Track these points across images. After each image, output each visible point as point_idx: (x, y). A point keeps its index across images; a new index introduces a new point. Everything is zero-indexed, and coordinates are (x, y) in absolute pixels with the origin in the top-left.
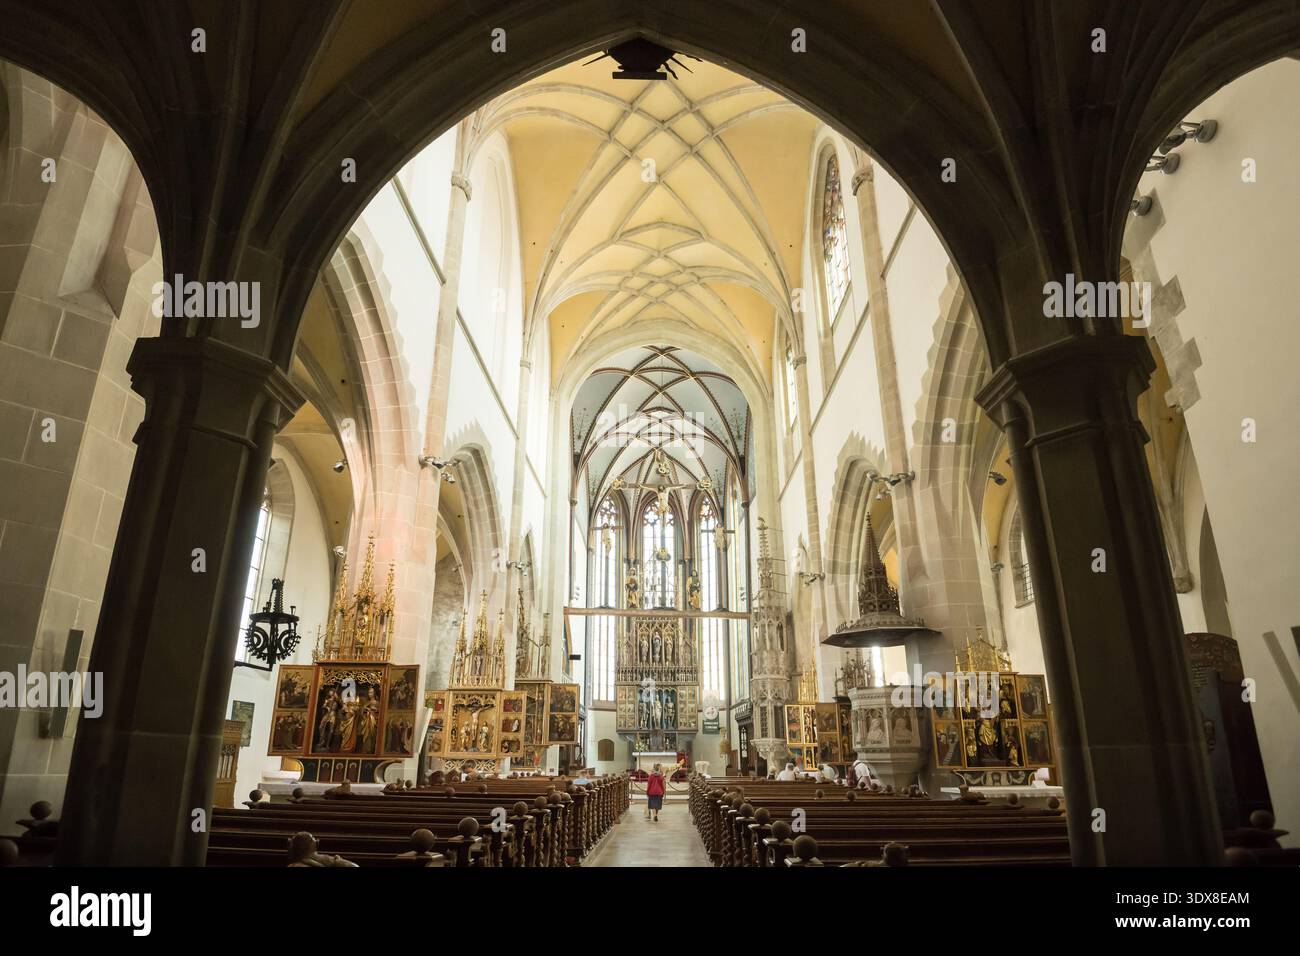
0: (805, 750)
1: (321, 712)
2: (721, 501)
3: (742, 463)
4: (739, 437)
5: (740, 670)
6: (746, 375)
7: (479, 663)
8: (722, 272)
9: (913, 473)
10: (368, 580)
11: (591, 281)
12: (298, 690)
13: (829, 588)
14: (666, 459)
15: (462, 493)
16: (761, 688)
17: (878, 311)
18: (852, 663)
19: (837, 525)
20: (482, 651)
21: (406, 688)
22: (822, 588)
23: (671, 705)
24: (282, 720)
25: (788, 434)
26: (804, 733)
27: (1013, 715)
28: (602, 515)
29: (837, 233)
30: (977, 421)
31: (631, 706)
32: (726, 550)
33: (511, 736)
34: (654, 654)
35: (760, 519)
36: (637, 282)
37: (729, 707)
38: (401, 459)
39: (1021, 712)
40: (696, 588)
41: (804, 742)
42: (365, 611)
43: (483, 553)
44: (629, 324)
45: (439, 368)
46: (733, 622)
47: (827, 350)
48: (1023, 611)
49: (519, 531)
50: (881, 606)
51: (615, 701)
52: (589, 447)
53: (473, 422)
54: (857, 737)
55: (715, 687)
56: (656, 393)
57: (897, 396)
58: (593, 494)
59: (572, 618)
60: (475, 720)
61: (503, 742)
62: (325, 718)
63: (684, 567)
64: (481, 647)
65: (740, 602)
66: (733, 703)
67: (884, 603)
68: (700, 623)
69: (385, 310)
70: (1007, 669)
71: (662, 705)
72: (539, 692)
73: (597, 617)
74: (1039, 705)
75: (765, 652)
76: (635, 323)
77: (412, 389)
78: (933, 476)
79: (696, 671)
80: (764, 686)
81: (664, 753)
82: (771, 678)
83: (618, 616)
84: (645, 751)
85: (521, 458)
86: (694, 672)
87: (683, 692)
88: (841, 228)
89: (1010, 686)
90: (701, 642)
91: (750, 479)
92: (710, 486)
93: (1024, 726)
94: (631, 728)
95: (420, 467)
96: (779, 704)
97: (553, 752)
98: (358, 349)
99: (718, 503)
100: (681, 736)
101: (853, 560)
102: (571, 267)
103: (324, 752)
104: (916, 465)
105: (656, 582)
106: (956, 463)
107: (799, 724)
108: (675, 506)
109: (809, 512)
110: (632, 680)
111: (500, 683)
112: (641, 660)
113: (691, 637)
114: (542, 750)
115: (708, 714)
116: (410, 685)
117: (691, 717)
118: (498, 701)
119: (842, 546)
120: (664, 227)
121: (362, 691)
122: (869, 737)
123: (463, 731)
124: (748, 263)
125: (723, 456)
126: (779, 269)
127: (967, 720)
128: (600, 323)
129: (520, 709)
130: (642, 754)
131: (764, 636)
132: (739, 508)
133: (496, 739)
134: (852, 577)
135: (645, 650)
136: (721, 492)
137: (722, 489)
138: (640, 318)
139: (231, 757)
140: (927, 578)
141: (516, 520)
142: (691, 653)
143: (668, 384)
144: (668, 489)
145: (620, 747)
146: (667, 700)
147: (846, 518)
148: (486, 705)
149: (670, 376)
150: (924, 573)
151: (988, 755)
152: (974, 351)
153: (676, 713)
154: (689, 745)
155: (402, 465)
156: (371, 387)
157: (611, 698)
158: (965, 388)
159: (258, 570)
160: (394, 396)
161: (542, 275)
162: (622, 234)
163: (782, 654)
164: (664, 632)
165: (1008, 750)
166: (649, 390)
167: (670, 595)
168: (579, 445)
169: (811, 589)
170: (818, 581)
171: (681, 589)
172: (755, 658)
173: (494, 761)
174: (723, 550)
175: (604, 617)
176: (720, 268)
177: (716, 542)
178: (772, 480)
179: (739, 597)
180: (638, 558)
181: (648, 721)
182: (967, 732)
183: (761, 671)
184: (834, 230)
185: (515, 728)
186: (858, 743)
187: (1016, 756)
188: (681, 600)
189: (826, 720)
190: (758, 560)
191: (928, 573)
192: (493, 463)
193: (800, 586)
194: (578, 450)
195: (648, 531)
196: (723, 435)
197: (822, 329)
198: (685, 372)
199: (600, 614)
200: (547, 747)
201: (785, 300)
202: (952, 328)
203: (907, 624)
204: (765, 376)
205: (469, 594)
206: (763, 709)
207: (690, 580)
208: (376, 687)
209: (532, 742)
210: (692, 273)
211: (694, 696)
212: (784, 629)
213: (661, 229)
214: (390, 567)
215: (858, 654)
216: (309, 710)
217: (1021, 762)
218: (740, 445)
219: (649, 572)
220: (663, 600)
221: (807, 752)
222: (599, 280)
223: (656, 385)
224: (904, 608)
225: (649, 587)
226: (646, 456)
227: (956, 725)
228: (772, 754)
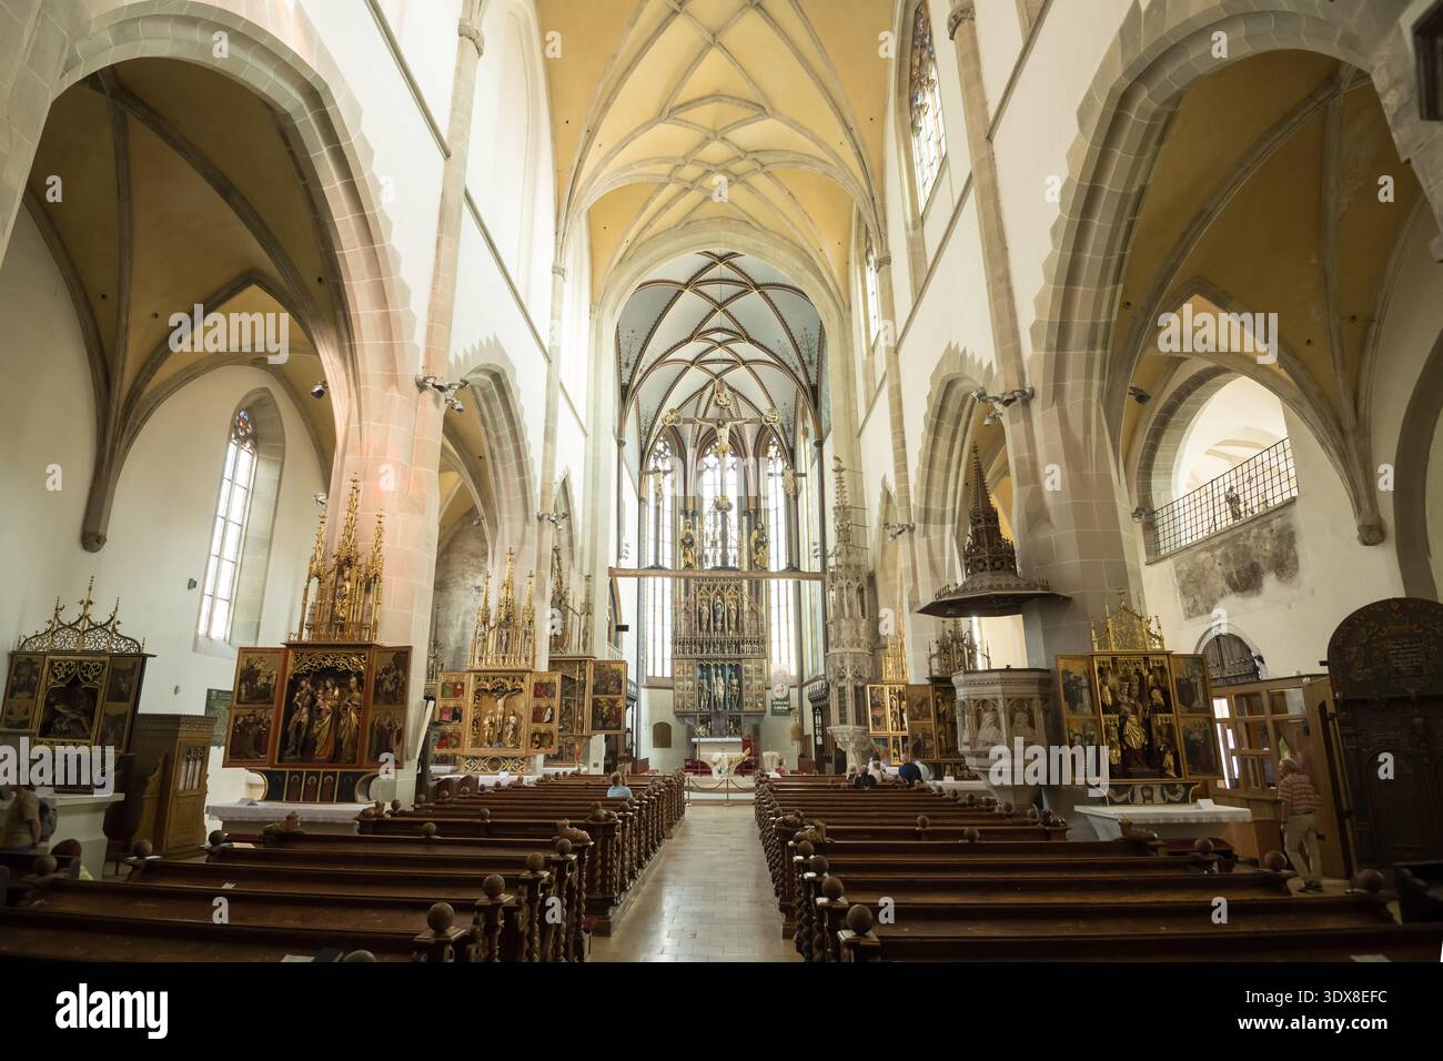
0: (891, 740)
1: (291, 709)
2: (790, 441)
3: (814, 393)
4: (811, 362)
5: (814, 641)
6: (818, 284)
7: (504, 638)
8: (790, 157)
9: (1032, 390)
10: (350, 537)
11: (637, 170)
12: (262, 680)
13: (920, 541)
14: (726, 391)
15: (482, 428)
16: (839, 665)
17: (985, 185)
18: (949, 635)
19: (930, 463)
20: (510, 624)
21: (395, 677)
22: (912, 540)
23: (735, 681)
24: (241, 719)
25: (868, 355)
26: (889, 719)
27: (1167, 708)
28: (656, 459)
29: (928, 99)
30: (1114, 318)
31: (690, 683)
32: (796, 498)
33: (543, 728)
34: (715, 621)
35: (837, 459)
36: (690, 172)
37: (801, 684)
38: (393, 379)
39: (1178, 705)
40: (762, 543)
41: (890, 730)
42: (346, 576)
43: (508, 501)
44: (682, 225)
45: (441, 264)
46: (805, 584)
47: (916, 246)
48: (1156, 568)
49: (552, 476)
50: (993, 564)
51: (672, 678)
52: (638, 377)
53: (491, 339)
54: (964, 736)
55: (785, 660)
56: (714, 311)
57: (1009, 291)
58: (645, 435)
59: (620, 580)
60: (500, 708)
61: (534, 735)
62: (295, 716)
63: (749, 520)
64: (507, 618)
65: (812, 560)
66: (806, 680)
67: (998, 559)
68: (768, 586)
69: (364, 181)
70: (1158, 647)
71: (725, 681)
72: (580, 671)
73: (651, 579)
74: (1201, 696)
75: (843, 620)
76: (688, 223)
77: (405, 290)
78: (1058, 392)
79: (763, 642)
80: (842, 662)
81: (728, 739)
82: (849, 652)
83: (674, 578)
84: (706, 736)
85: (554, 386)
86: (761, 642)
87: (749, 666)
88: (933, 91)
89: (1162, 669)
90: (769, 608)
91: (824, 413)
92: (777, 419)
93: (1181, 725)
94: (690, 710)
95: (416, 390)
96: (860, 684)
97: (598, 745)
98: (332, 235)
99: (787, 442)
100: (747, 718)
101: (949, 506)
102: (612, 151)
103: (294, 761)
104: (1035, 379)
105: (718, 537)
106: (1089, 375)
107: (884, 708)
108: (737, 445)
109: (895, 449)
110: (691, 653)
111: (530, 663)
112: (701, 629)
113: (757, 602)
114: (584, 741)
115: (776, 692)
116: (401, 672)
117: (758, 696)
118: (528, 685)
119: (936, 489)
120: (720, 101)
121: (343, 681)
122: (980, 737)
123: (486, 722)
124: (820, 143)
125: (793, 386)
126: (857, 147)
127: (1108, 716)
128: (648, 223)
129: (553, 695)
130: (702, 740)
131: (842, 601)
132: (811, 448)
133: (525, 731)
134: (948, 527)
135: (705, 617)
136: (790, 430)
137: (791, 426)
138: (693, 217)
139: (199, 763)
140: (1052, 526)
141: (548, 463)
142: (757, 620)
143: (728, 300)
144: (729, 425)
145: (678, 732)
146: (730, 677)
147: (941, 454)
148: (513, 690)
149: (732, 289)
150: (1048, 520)
151: (1134, 763)
152: (1114, 222)
153: (741, 692)
154: (756, 730)
155: (394, 387)
156: (351, 287)
157: (668, 674)
158: (1102, 274)
159: (241, 526)
160: (381, 296)
161: (577, 160)
162: (670, 111)
163: (864, 623)
164: (726, 596)
165: (1162, 756)
166: (708, 306)
167: (733, 553)
168: (627, 373)
169: (897, 544)
170: (906, 533)
171: (745, 544)
172: (832, 628)
173: (522, 760)
174: (792, 498)
175: (659, 580)
176: (788, 151)
177: (785, 487)
178: (850, 411)
179: (811, 553)
180: (697, 509)
181: (710, 700)
182: (1107, 732)
183: (839, 643)
184: (924, 95)
185: (547, 718)
186: (966, 744)
187: (1172, 764)
188: (745, 557)
189: (918, 706)
190: (834, 508)
191: (1053, 520)
192: (519, 391)
193: (884, 539)
194: (626, 380)
195: (708, 477)
196: (793, 361)
197: (910, 220)
198: (748, 284)
199: (654, 576)
200: (590, 737)
201: (865, 187)
202: (1085, 192)
203: (1028, 586)
204: (841, 287)
205: (493, 552)
206: (841, 690)
207: (755, 534)
208: (359, 674)
209: (572, 731)
210: (755, 159)
211: (761, 671)
212: (866, 593)
213: (716, 103)
214: (378, 519)
215: (956, 625)
216: (275, 706)
217: (1179, 774)
218: (812, 371)
219: (709, 525)
220: (724, 557)
221: (894, 742)
222: (645, 169)
223: (715, 302)
224: (1022, 566)
225: (709, 544)
226: (705, 388)
227: (1095, 722)
228: (852, 745)
